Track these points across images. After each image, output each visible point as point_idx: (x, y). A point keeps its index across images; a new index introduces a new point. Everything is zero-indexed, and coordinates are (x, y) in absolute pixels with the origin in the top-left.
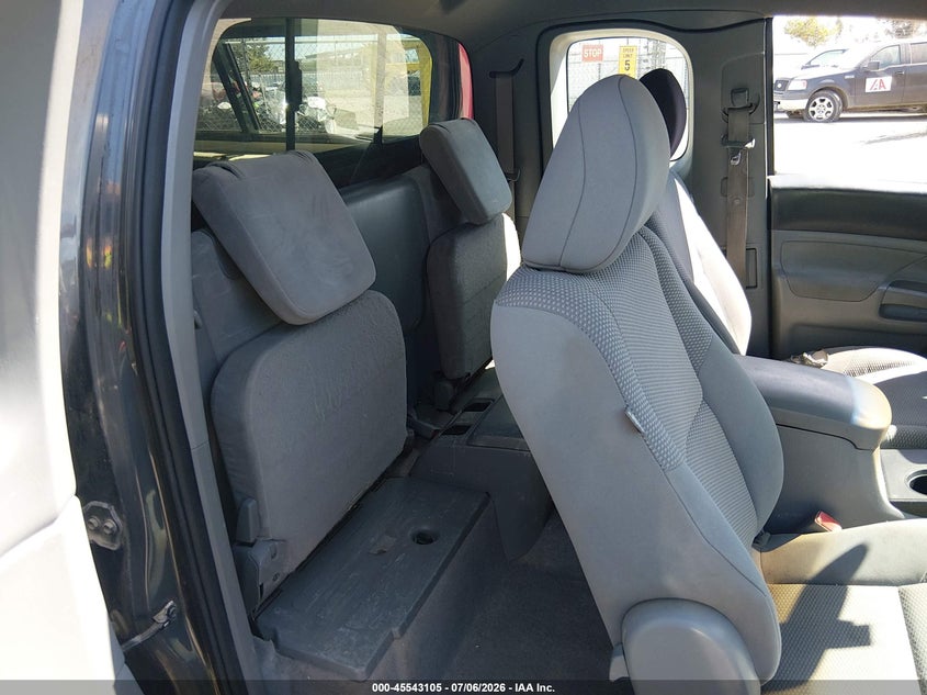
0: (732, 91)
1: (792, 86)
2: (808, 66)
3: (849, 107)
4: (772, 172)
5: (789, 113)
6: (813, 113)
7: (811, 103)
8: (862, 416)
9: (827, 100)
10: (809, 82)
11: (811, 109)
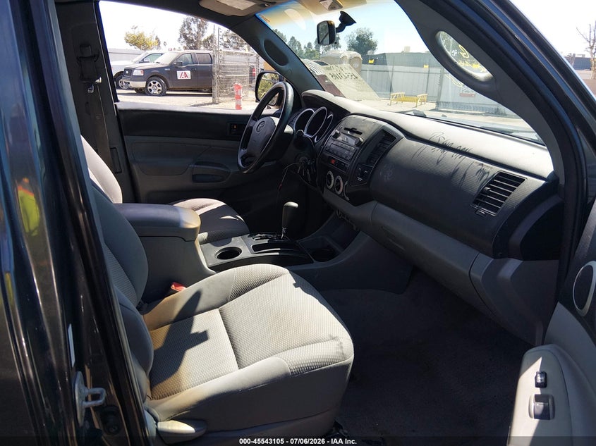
0: (81, 46)
1: (136, 73)
2: (143, 61)
3: (171, 87)
4: (117, 100)
5: (136, 89)
6: (151, 90)
7: (148, 84)
8: (186, 223)
9: (157, 83)
10: (145, 71)
11: (149, 88)
